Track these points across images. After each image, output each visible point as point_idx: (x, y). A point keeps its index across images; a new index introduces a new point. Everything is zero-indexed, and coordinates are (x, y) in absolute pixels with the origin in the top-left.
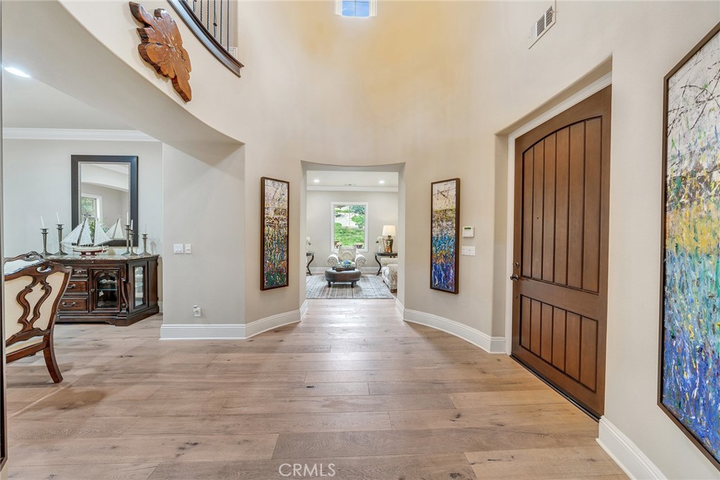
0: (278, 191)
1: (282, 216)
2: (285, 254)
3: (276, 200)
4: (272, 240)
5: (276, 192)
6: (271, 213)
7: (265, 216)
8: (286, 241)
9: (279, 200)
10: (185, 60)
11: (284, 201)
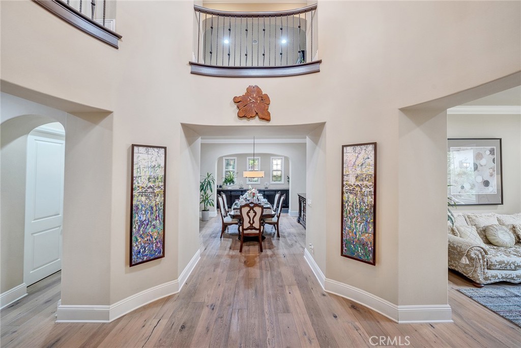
0: (361, 156)
1: (365, 183)
2: (371, 225)
3: (358, 165)
4: (353, 208)
5: (358, 157)
6: (351, 180)
7: (345, 183)
8: (372, 211)
9: (362, 165)
10: (264, 100)
11: (370, 165)
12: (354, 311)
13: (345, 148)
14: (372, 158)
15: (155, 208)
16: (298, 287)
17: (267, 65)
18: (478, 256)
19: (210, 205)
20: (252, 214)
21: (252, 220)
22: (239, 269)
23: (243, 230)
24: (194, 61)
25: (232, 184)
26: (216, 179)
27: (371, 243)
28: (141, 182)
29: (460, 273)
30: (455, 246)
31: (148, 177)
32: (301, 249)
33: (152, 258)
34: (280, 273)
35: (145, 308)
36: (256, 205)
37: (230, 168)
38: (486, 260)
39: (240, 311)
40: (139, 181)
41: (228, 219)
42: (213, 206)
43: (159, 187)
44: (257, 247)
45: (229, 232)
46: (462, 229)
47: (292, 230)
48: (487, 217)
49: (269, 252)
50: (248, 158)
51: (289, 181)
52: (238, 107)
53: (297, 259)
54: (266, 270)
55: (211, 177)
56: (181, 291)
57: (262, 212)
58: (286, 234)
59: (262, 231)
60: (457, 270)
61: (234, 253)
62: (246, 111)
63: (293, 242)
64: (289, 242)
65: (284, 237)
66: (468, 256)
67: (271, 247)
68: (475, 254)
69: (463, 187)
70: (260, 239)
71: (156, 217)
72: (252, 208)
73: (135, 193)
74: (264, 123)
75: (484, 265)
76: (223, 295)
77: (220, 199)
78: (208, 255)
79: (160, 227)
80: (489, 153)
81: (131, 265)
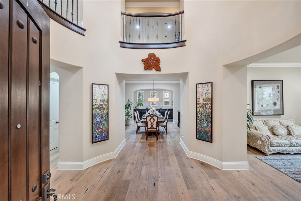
0: (205, 89)
1: (207, 102)
2: (210, 123)
3: (204, 94)
4: (202, 115)
5: (204, 89)
6: (201, 101)
7: (198, 103)
8: (211, 116)
9: (206, 93)
10: (158, 61)
11: (209, 94)
12: (202, 165)
13: (198, 85)
14: (211, 90)
15: (103, 115)
16: (175, 155)
17: (158, 42)
18: (266, 140)
19: (130, 117)
20: (152, 120)
21: (152, 124)
22: (146, 148)
23: (148, 129)
24: (122, 41)
25: (142, 106)
26: (133, 103)
27: (210, 132)
28: (97, 102)
29: (258, 149)
30: (255, 135)
31: (100, 100)
32: (178, 139)
33: (102, 140)
34: (167, 150)
35: (99, 164)
36: (154, 116)
37: (141, 97)
38: (270, 142)
39: (146, 165)
40: (96, 102)
41: (140, 124)
42: (132, 117)
43: (105, 105)
44: (155, 138)
45: (141, 131)
46: (260, 127)
47: (175, 130)
48: (274, 122)
49: (161, 140)
50: (150, 91)
51: (173, 104)
52: (144, 64)
53: (176, 144)
54: (160, 148)
55: (130, 102)
56: (117, 157)
57: (158, 120)
58: (171, 132)
59: (157, 129)
60: (256, 147)
61: (143, 141)
62: (148, 66)
63: (174, 136)
64: (173, 136)
65: (170, 133)
66: (261, 140)
67: (163, 138)
68: (264, 139)
69: (262, 106)
70: (157, 135)
71: (104, 120)
72: (152, 117)
73: (94, 107)
74: (157, 72)
75: (269, 144)
76: (138, 159)
77: (135, 113)
78: (130, 142)
79: (106, 125)
80: (276, 87)
81: (93, 143)
